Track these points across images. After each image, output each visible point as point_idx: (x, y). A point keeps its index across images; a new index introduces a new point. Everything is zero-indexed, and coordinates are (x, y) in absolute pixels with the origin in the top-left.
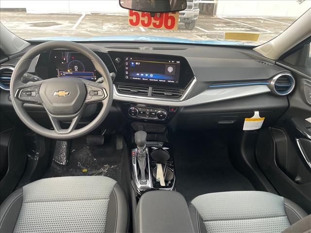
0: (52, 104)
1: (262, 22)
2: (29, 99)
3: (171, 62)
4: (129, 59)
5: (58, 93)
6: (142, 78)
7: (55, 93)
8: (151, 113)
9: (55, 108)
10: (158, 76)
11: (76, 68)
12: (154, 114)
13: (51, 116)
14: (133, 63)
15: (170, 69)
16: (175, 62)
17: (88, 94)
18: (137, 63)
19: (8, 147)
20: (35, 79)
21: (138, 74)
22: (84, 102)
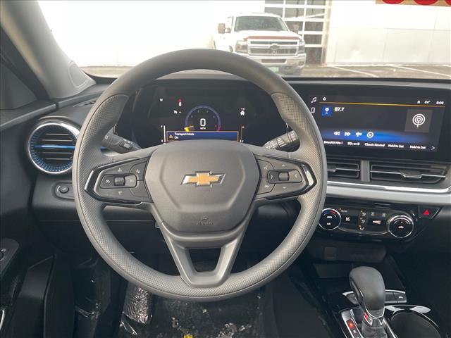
0: (177, 205)
1: (395, 70)
2: (120, 194)
3: (422, 103)
4: (320, 99)
5: (192, 179)
6: (345, 142)
7: (187, 178)
8: (370, 220)
9: (185, 216)
10: (386, 135)
11: (203, 122)
12: (378, 222)
13: (170, 238)
14: (327, 109)
15: (419, 120)
16: (433, 103)
17: (264, 180)
18: (336, 109)
19: (43, 301)
20: (126, 145)
21: (337, 133)
22: (254, 199)
